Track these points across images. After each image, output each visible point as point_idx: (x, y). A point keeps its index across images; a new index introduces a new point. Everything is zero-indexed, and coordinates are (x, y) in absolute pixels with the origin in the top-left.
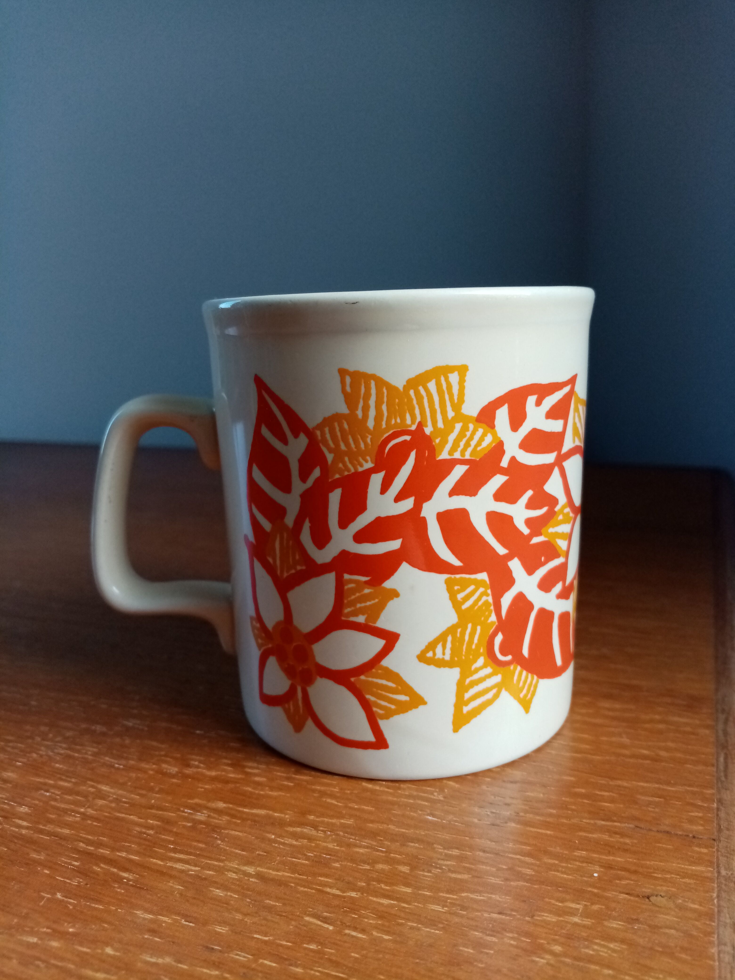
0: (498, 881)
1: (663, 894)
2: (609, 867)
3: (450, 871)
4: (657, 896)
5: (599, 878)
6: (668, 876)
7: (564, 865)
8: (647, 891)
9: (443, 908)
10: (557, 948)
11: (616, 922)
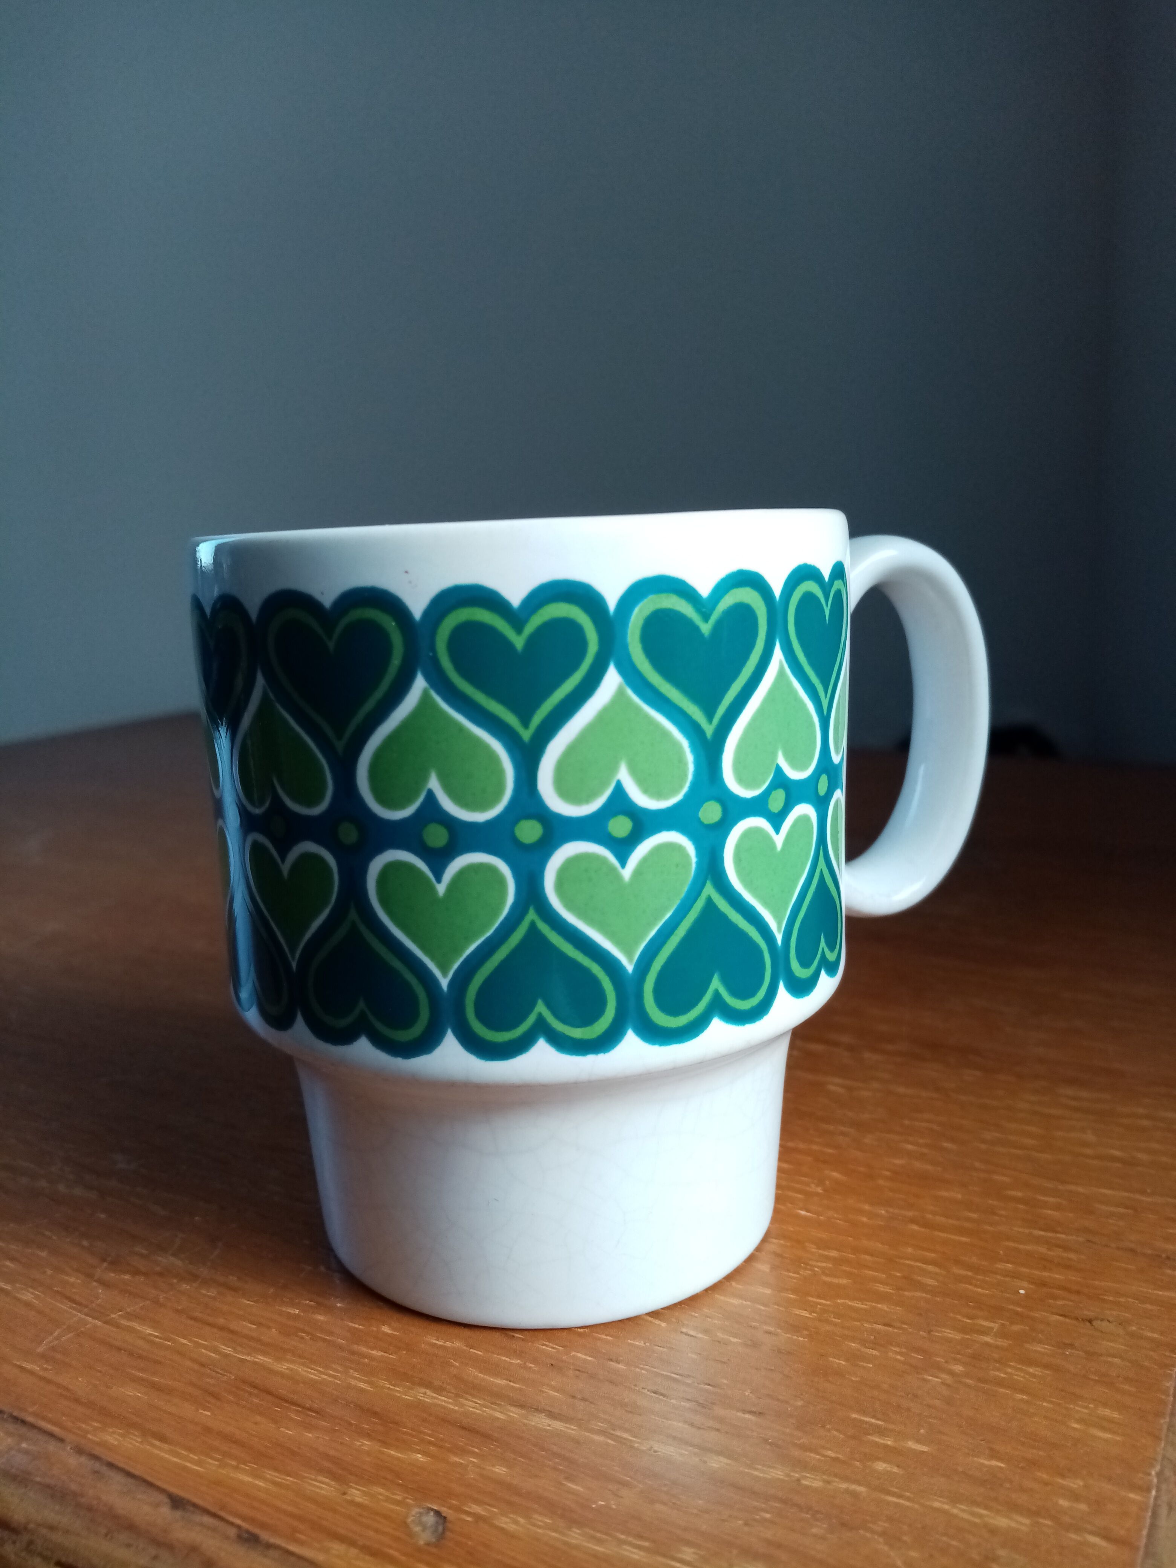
0: (888, 1289)
1: (1111, 1319)
2: (1043, 1284)
3: (824, 1273)
4: (1102, 1320)
5: (1026, 1295)
6: (1122, 1300)
7: (980, 1277)
8: (1091, 1314)
9: (811, 1314)
10: (958, 1368)
11: (1042, 1346)
